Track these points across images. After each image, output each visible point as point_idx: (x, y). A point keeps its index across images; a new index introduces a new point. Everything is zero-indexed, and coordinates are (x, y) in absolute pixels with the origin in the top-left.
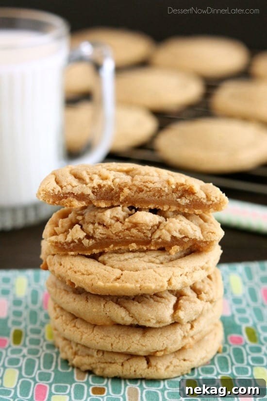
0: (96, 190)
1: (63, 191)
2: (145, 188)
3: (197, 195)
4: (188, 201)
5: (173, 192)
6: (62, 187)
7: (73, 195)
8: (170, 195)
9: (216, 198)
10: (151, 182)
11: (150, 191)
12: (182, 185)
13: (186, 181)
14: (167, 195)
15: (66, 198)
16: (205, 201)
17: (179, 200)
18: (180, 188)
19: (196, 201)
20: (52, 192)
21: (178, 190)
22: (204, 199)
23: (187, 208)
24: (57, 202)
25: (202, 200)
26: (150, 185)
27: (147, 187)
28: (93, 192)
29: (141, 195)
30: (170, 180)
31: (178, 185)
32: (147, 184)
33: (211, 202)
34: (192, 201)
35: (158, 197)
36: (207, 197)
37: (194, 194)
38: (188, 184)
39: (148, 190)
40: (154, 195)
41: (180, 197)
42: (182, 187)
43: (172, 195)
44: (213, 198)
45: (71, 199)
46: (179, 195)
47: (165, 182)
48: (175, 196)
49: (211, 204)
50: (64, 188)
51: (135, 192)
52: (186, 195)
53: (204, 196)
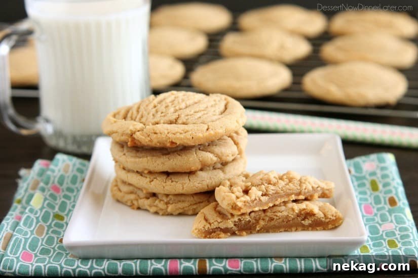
0: (237, 223)
1: (212, 227)
2: (275, 217)
3: (317, 215)
4: (310, 222)
5: (298, 216)
6: (210, 224)
7: (219, 229)
8: (296, 219)
9: (333, 216)
10: (279, 212)
11: (279, 218)
12: (304, 209)
13: (307, 206)
14: (293, 219)
15: (215, 232)
16: (323, 219)
17: (303, 222)
18: (302, 213)
19: (317, 221)
20: (203, 229)
21: (301, 214)
22: (323, 218)
23: (310, 227)
24: (208, 236)
25: (321, 219)
26: (279, 214)
27: (277, 216)
28: (235, 225)
29: (272, 223)
30: (294, 207)
31: (300, 211)
32: (276, 214)
33: (329, 220)
34: (314, 221)
35: (287, 222)
36: (325, 215)
37: (314, 215)
38: (308, 208)
39: (278, 218)
40: (283, 221)
41: (304, 220)
42: (304, 211)
43: (297, 219)
44: (330, 217)
45: (219, 232)
46: (303, 217)
47: (290, 210)
48: (299, 219)
49: (329, 221)
50: (212, 224)
51: (268, 222)
52: (308, 217)
53: (322, 215)
